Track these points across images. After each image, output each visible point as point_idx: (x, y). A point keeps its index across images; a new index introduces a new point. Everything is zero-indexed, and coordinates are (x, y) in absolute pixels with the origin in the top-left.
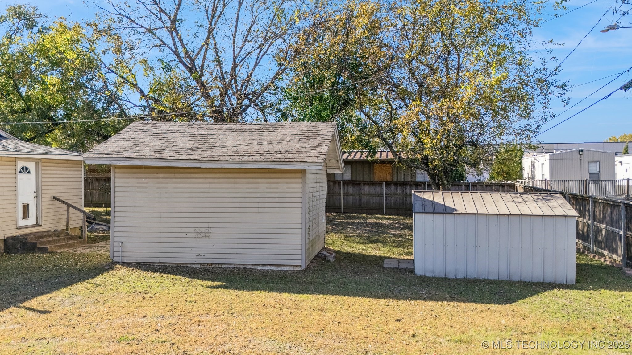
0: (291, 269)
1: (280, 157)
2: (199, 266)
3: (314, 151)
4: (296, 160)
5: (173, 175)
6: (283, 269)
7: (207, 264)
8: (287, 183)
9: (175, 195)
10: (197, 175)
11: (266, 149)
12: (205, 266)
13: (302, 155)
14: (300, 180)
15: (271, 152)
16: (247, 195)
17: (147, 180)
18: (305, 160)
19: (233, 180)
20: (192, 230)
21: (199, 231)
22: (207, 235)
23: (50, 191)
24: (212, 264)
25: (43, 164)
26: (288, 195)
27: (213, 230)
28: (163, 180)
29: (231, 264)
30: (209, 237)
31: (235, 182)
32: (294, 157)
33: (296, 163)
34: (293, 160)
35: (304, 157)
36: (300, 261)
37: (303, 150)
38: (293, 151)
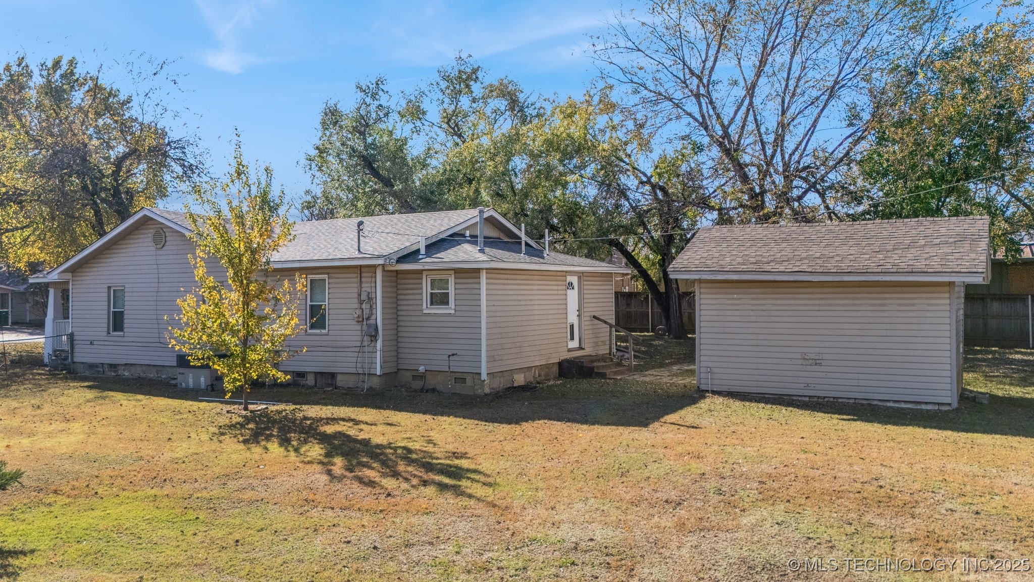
0: (936, 407)
1: (919, 267)
2: (807, 399)
3: (966, 258)
4: (944, 270)
5: (772, 290)
6: (924, 407)
7: (819, 397)
8: (928, 298)
9: (776, 313)
10: (803, 290)
11: (895, 257)
12: (816, 399)
13: (951, 264)
14: (947, 295)
15: (903, 260)
16: (870, 314)
17: (739, 296)
18: (957, 270)
19: (851, 296)
20: (799, 356)
21: (806, 357)
22: (818, 361)
23: (592, 309)
24: (825, 397)
25: (585, 278)
26: (928, 314)
27: (826, 357)
28: (759, 296)
29: (850, 399)
30: (820, 364)
31: (853, 299)
32: (940, 266)
33: (944, 274)
34: (941, 270)
35: (956, 266)
36: (950, 398)
37: (950, 257)
38: (935, 258)
